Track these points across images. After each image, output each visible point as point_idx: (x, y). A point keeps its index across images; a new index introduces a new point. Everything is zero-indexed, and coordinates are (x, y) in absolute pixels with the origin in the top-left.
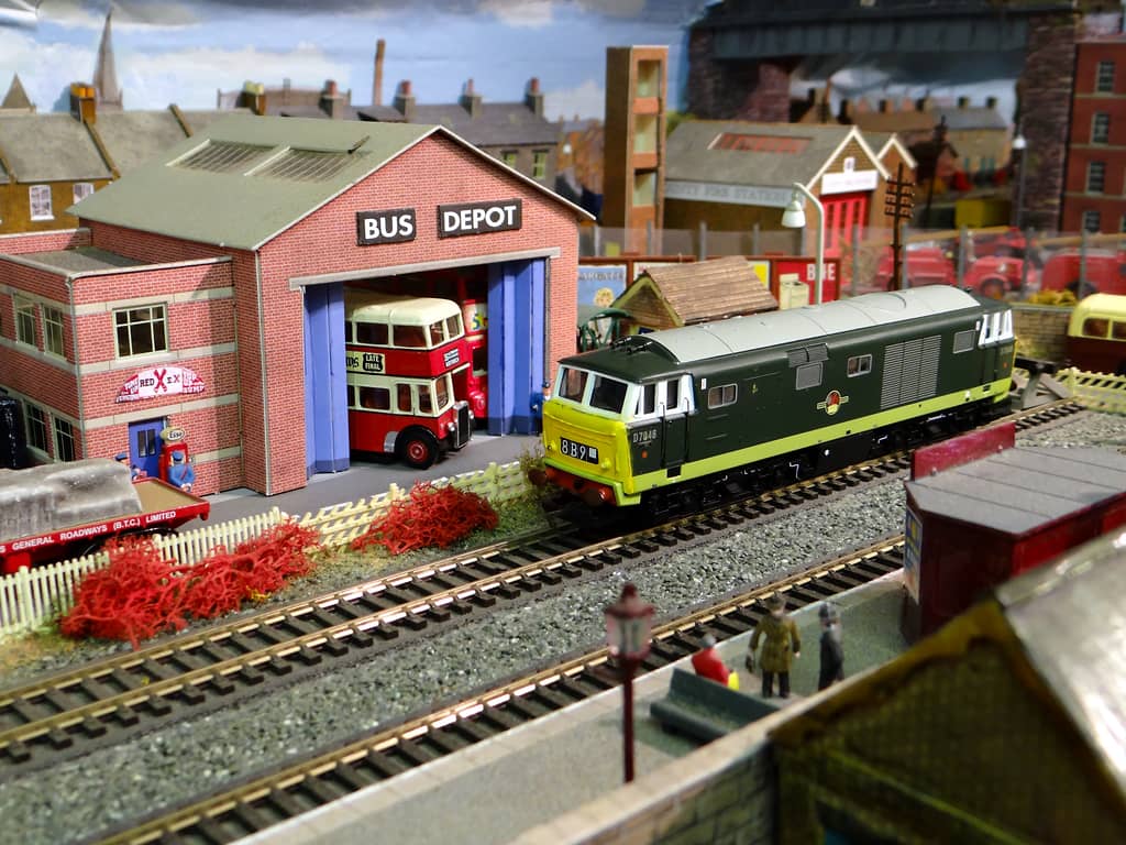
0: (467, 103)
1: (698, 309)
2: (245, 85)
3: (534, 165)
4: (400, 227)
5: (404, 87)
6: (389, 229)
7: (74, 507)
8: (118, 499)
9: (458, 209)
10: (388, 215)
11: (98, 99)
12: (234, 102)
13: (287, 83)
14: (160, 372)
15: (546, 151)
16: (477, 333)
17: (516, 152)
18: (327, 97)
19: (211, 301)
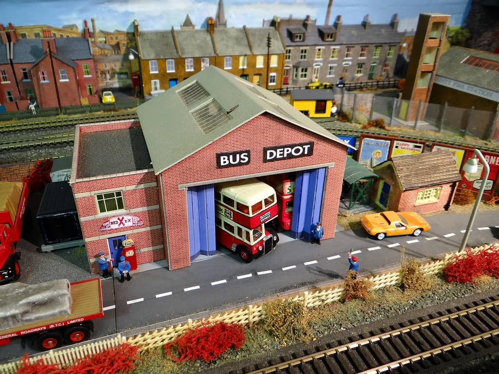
0: (364, 25)
1: (414, 181)
2: (274, 17)
3: (388, 51)
4: (241, 159)
5: (339, 18)
6: (234, 160)
7: (33, 316)
8: (57, 311)
9: (275, 149)
10: (234, 154)
11: (218, 23)
12: (269, 24)
13: (291, 16)
14: (121, 218)
15: (395, 46)
16: (289, 195)
17: (381, 46)
18: (306, 22)
19: (146, 189)
